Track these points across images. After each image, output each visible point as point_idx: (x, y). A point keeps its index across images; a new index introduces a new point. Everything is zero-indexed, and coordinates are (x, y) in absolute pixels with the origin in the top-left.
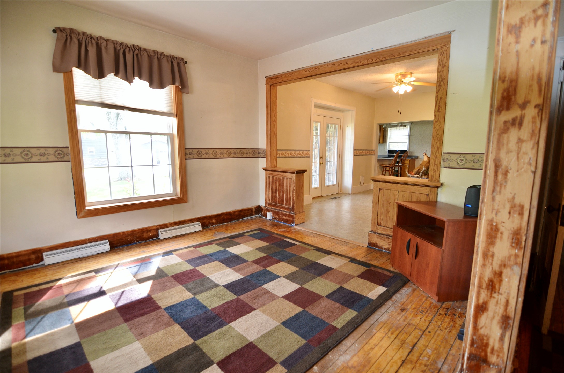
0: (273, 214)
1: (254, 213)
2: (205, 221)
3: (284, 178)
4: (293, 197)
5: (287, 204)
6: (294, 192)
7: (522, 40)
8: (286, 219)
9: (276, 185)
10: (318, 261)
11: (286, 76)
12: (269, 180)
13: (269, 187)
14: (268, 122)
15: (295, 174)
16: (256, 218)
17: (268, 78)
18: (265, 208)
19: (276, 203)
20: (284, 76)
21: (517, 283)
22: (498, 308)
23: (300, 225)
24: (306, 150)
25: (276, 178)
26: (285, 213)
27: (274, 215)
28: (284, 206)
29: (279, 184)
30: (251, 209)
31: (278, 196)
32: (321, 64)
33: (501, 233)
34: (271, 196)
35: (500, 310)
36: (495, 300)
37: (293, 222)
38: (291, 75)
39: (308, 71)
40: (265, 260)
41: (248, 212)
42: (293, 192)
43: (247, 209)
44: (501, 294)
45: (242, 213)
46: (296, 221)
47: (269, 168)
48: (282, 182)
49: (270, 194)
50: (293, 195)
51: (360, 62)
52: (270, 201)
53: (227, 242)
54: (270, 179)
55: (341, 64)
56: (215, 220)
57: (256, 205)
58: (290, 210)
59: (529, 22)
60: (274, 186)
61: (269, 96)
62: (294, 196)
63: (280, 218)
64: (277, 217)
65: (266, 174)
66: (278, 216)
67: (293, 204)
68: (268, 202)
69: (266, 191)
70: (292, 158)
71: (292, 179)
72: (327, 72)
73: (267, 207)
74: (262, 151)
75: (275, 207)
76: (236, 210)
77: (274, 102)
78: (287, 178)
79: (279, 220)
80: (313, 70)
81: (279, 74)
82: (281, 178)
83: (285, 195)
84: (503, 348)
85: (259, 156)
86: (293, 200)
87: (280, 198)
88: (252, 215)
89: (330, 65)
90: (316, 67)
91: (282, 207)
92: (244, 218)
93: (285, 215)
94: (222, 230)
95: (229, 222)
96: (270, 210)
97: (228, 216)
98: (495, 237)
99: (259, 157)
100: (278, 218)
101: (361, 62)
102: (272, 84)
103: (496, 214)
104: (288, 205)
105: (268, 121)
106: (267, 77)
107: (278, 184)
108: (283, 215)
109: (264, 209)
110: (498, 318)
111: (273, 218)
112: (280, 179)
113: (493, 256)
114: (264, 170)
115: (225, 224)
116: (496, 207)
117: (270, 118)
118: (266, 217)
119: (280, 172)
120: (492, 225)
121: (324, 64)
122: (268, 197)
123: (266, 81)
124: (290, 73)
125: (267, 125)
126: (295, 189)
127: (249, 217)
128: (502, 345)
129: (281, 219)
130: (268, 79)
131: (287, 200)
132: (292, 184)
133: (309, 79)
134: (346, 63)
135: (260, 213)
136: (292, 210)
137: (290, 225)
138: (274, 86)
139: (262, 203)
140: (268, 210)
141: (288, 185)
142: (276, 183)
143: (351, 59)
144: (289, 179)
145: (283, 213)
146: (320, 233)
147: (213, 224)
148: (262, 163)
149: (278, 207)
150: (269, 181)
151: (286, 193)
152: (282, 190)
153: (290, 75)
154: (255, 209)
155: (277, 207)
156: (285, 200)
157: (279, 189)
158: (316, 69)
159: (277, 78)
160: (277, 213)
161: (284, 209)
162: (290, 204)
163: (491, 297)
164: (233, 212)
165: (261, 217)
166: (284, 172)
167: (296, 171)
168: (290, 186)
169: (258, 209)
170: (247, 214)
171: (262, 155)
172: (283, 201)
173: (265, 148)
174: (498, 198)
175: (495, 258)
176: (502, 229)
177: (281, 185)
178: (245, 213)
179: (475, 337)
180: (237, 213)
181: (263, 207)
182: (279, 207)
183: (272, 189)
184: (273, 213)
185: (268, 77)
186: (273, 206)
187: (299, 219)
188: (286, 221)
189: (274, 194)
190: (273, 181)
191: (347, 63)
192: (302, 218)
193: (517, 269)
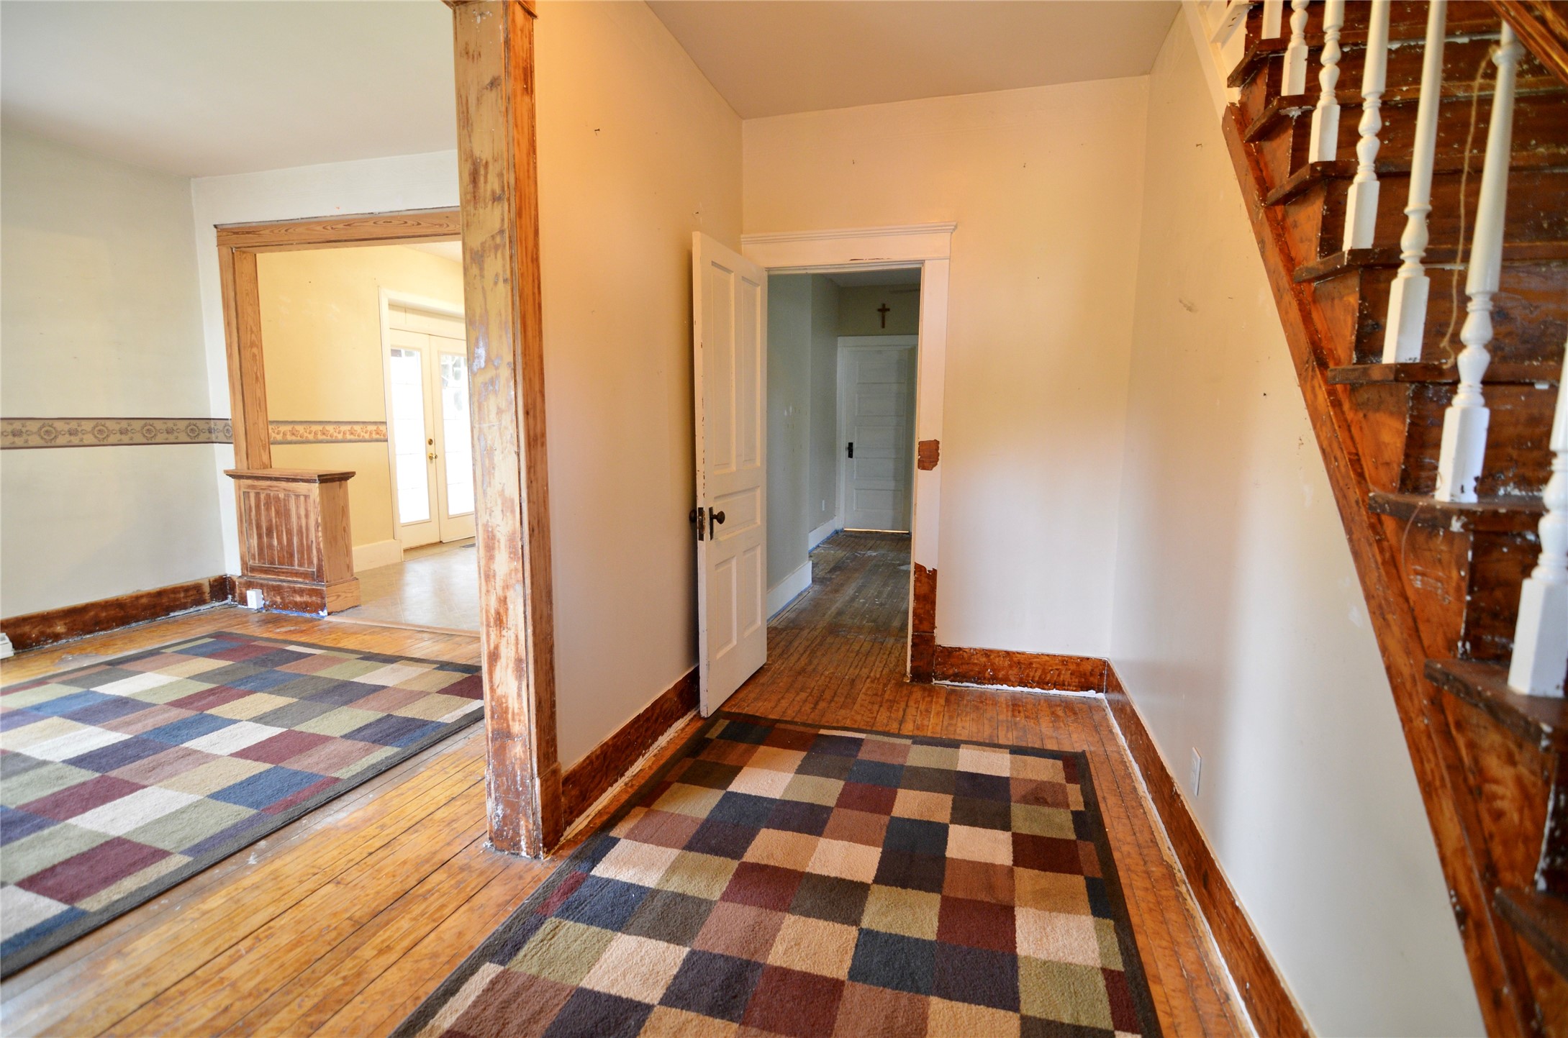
0: (267, 592)
1: (207, 596)
2: (27, 629)
3: (288, 496)
4: (318, 544)
5: (304, 563)
6: (320, 529)
7: (486, 273)
8: (304, 602)
9: (268, 515)
10: (355, 680)
11: (272, 231)
12: (247, 502)
13: (250, 523)
14: (231, 346)
15: (317, 485)
16: (214, 611)
17: (223, 230)
18: (241, 580)
19: (272, 563)
20: (267, 232)
21: (521, 609)
22: (509, 649)
23: (346, 612)
24: (375, 423)
25: (268, 496)
26: (299, 586)
27: (268, 595)
28: (296, 567)
29: (277, 512)
30: (197, 588)
31: (275, 542)
32: (360, 216)
33: (498, 541)
34: (256, 545)
35: (512, 654)
36: (505, 639)
37: (323, 607)
38: (286, 231)
39: (329, 228)
40: (209, 695)
41: (186, 597)
42: (317, 531)
43: (182, 587)
44: (510, 629)
45: (165, 600)
46: (331, 602)
47: (245, 472)
48: (285, 505)
49: (254, 542)
50: (317, 537)
51: (445, 226)
52: (254, 559)
53: (99, 673)
54: (249, 500)
55: (406, 223)
56: (65, 624)
57: (214, 573)
58: (313, 578)
59: (490, 251)
60: (263, 518)
61: (230, 277)
62: (321, 539)
63: (287, 601)
64: (278, 599)
65: (239, 488)
66: (282, 598)
67: (320, 560)
68: (251, 563)
69: (241, 532)
70: (327, 442)
71: (312, 498)
72: (374, 236)
73: (247, 576)
74: (220, 425)
75: (269, 574)
76: (140, 593)
77: (247, 294)
78: (297, 496)
79: (285, 607)
80: (341, 226)
81: (254, 224)
82: (281, 496)
83: (295, 540)
84: (522, 707)
85: (214, 440)
86: (319, 550)
87: (282, 548)
88: (203, 602)
89: (381, 222)
90: (348, 220)
91: (291, 573)
92: (172, 614)
93: (301, 592)
94: (89, 650)
95: (118, 626)
96: (257, 583)
97: (113, 612)
98: (493, 549)
99: (213, 442)
100: (281, 603)
101: (448, 226)
102: (236, 248)
103: (490, 515)
104: (306, 566)
105: (231, 343)
106: (221, 227)
107: (273, 514)
108: (295, 591)
109: (240, 583)
110: (511, 665)
111: (267, 603)
112: (277, 499)
113: (494, 576)
114: (230, 476)
115: (102, 633)
116: (489, 506)
117: (239, 337)
118: (247, 605)
119: (277, 479)
120: (488, 531)
121: (366, 216)
122: (248, 548)
123: (219, 237)
124: (285, 225)
125: (230, 356)
126: (320, 521)
127: (192, 610)
128: (521, 703)
129: (290, 603)
130: (225, 234)
131: (301, 552)
132: (311, 508)
133: (337, 247)
134: (415, 223)
135: (230, 596)
136: (318, 577)
137: (314, 615)
138: (244, 252)
139: (233, 569)
140: (250, 585)
141: (303, 513)
142: (268, 509)
143: (426, 216)
144: (302, 498)
145: (294, 587)
146: (392, 623)
147: (57, 637)
148: (224, 456)
149: (279, 572)
150: (247, 507)
151: (298, 534)
152: (286, 528)
153: (283, 231)
154: (211, 586)
155: (278, 574)
156: (298, 552)
157: (277, 526)
158: (349, 225)
159: (248, 233)
160: (277, 590)
161: (296, 577)
162: (310, 563)
163: (501, 636)
164: (131, 597)
165: (231, 607)
166: (288, 480)
167: (319, 476)
168: (307, 516)
169: (222, 587)
170: (183, 601)
171: (221, 437)
172: (292, 555)
173: (229, 417)
174: (489, 491)
175: (497, 578)
176: (498, 535)
177: (284, 513)
178: (175, 600)
179: (494, 704)
180: (144, 601)
181: (235, 579)
182: (283, 573)
183: (259, 527)
184: (265, 591)
185: (224, 227)
186: (266, 571)
187: (340, 598)
188: (304, 607)
189: (265, 539)
190: (258, 507)
191: (419, 224)
192: (349, 595)
193: (519, 588)
